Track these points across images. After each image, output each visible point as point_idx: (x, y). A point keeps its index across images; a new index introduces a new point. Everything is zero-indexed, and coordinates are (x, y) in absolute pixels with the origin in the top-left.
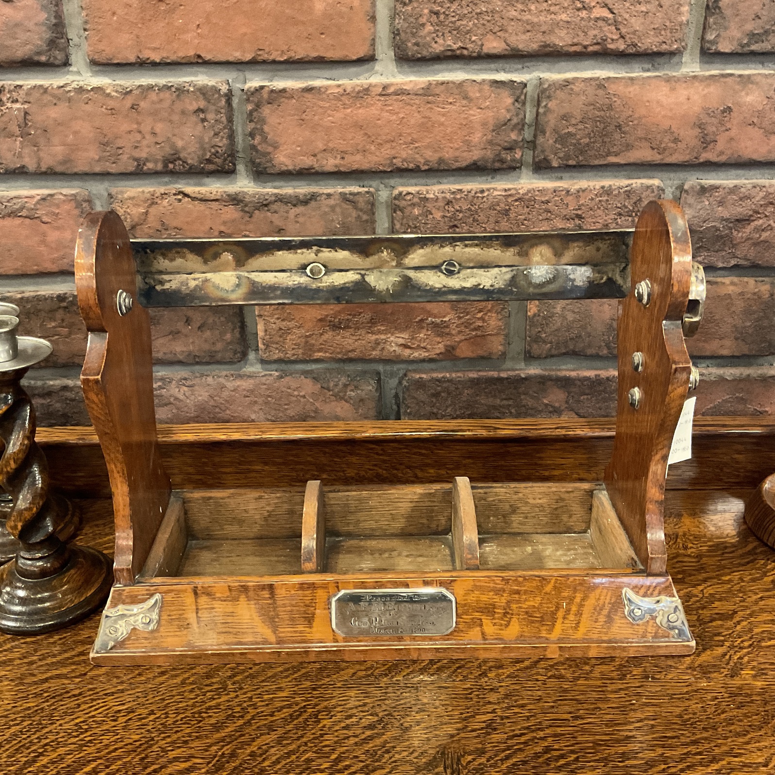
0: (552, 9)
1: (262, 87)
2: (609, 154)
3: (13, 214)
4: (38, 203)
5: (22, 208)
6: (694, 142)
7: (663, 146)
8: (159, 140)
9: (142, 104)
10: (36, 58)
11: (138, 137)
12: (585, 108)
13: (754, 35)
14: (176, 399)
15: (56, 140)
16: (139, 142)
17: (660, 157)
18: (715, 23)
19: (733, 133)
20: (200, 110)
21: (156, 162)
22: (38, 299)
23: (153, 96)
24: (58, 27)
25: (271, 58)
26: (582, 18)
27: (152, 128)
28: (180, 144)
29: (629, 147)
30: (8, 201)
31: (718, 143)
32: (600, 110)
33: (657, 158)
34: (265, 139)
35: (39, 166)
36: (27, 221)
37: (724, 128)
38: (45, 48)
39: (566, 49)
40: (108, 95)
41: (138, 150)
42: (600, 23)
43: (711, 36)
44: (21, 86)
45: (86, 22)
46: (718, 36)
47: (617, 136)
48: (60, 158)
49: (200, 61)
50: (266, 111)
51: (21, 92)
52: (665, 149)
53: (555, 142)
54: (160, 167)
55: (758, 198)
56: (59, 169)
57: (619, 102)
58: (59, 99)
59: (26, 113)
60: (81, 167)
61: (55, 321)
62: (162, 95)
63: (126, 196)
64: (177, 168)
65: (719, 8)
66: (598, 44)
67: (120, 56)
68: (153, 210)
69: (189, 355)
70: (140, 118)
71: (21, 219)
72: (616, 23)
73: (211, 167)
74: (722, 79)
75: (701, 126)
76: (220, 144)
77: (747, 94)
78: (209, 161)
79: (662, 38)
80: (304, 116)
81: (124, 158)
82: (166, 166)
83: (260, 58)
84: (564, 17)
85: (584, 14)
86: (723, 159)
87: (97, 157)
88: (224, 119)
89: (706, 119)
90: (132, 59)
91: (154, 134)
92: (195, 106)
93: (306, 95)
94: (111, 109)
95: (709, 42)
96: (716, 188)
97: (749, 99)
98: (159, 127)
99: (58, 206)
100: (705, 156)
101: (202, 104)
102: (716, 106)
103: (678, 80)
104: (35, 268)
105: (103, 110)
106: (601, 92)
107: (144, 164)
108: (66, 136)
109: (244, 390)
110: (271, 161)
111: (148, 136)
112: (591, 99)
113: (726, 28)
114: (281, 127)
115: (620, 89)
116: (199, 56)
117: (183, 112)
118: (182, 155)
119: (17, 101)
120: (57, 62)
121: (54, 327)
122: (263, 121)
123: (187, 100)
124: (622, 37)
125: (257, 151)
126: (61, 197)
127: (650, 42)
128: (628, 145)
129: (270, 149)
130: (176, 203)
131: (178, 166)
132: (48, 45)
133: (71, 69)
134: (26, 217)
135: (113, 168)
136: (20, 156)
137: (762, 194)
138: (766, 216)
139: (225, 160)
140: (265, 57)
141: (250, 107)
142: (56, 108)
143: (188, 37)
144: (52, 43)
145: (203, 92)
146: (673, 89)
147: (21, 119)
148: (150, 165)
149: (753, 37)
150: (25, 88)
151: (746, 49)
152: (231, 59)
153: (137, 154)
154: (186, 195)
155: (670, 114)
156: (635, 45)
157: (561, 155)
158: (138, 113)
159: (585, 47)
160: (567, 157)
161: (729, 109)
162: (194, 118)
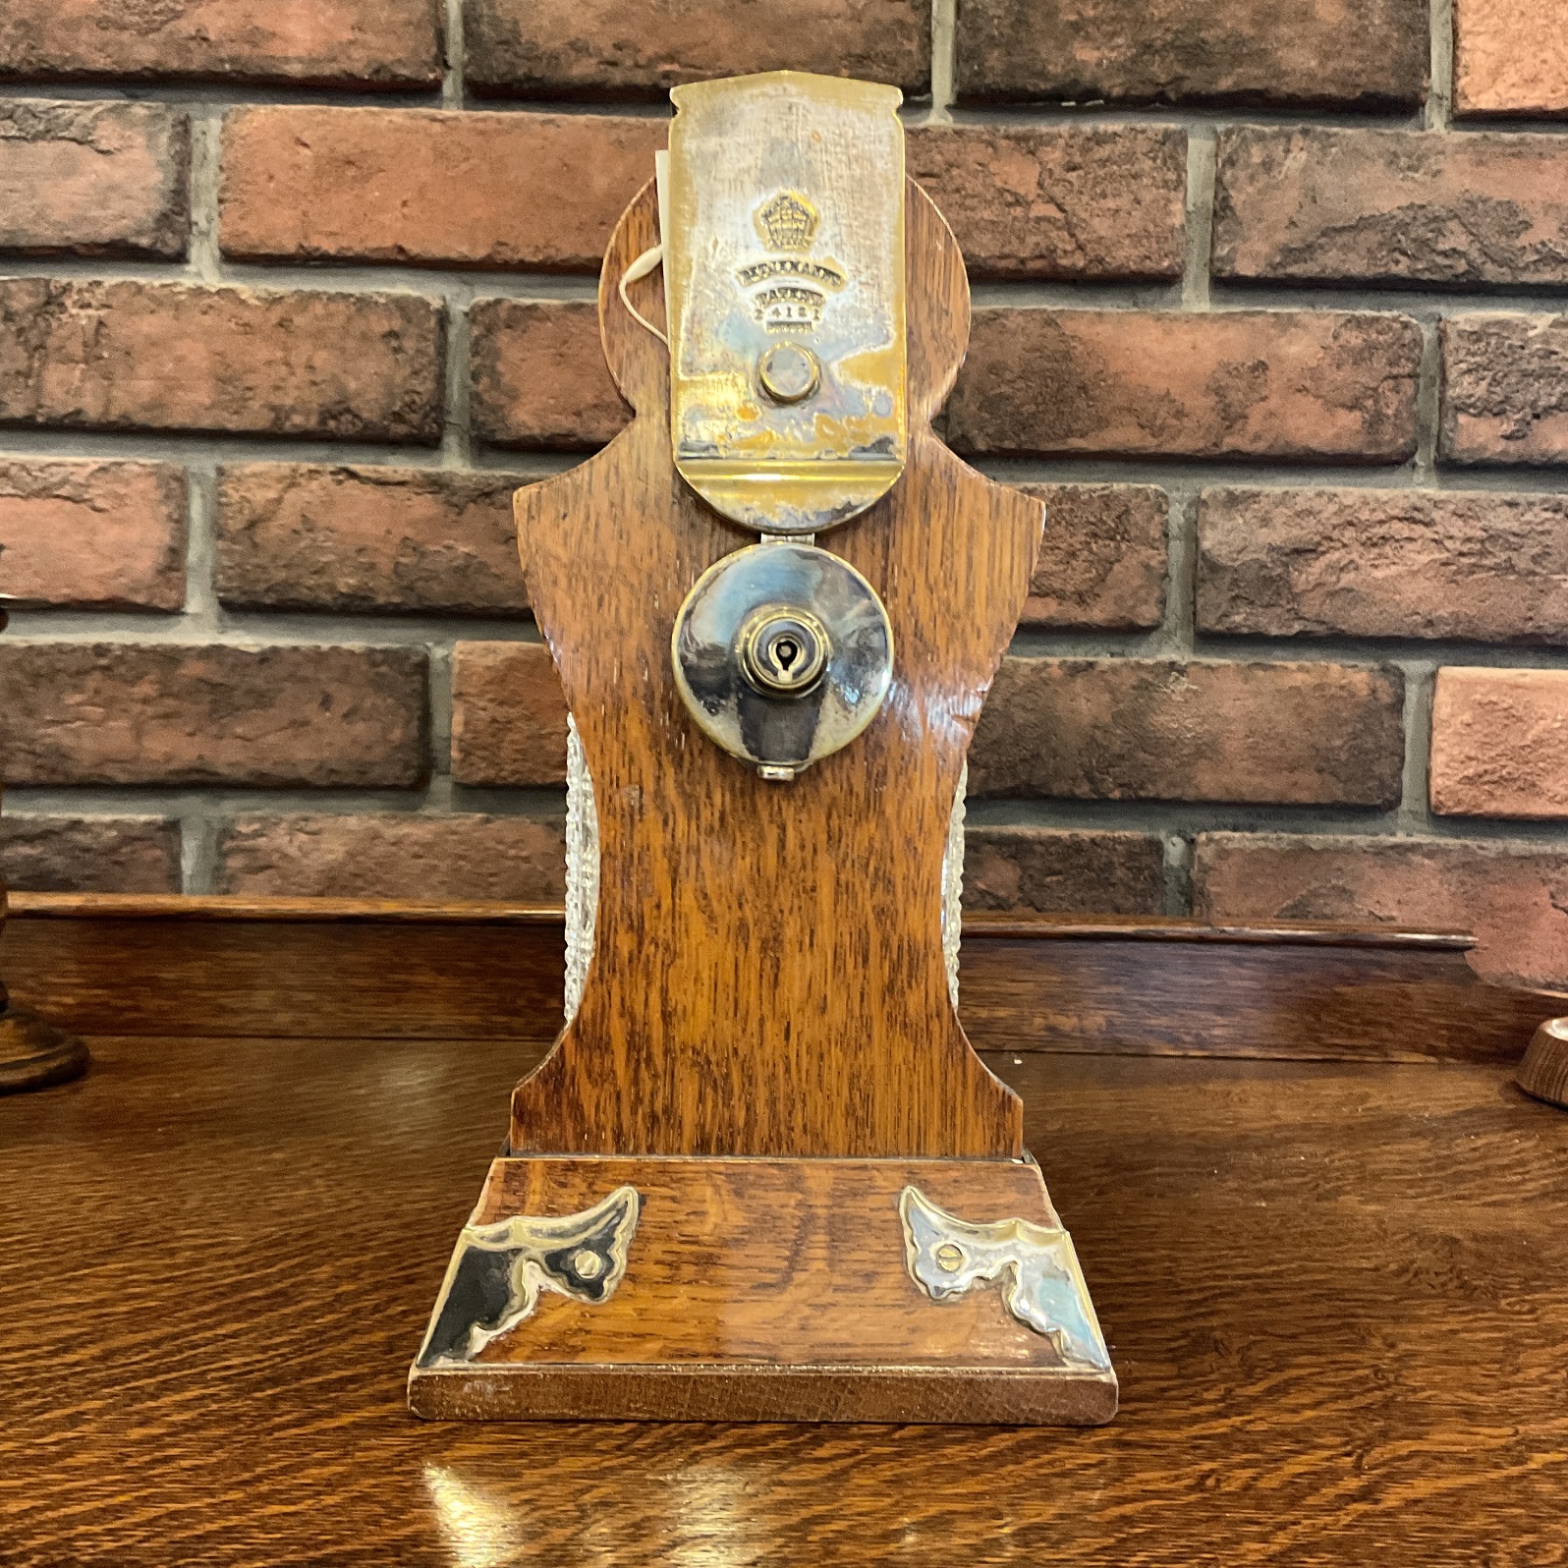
0: (968, 202)
1: (498, 302)
2: (1069, 433)
3: (45, 492)
4: (92, 474)
5: (64, 482)
6: (1211, 418)
7: (1159, 422)
8: (318, 379)
9: (299, 320)
10: (133, 240)
11: (283, 370)
12: (1029, 356)
13: (1291, 250)
14: (285, 856)
15: (142, 370)
16: (283, 380)
17: (1155, 442)
18: (1226, 232)
19: (1273, 403)
20: (392, 334)
21: (307, 414)
22: (59, 649)
23: (318, 308)
24: (179, 197)
25: (517, 257)
26: (1015, 219)
27: (310, 358)
28: (353, 385)
29: (1102, 423)
30: (41, 470)
31: (1251, 421)
32: (1049, 358)
33: (1150, 444)
34: (496, 383)
35: (106, 411)
36: (68, 505)
37: (1257, 396)
38: (151, 223)
39: (990, 262)
40: (243, 302)
41: (280, 393)
42: (1044, 225)
43: (1223, 251)
44: (99, 284)
45: (224, 189)
46: (1234, 250)
47: (1081, 403)
48: (146, 399)
49: (401, 258)
50: (503, 339)
51: (99, 291)
52: (1162, 429)
53: (980, 408)
54: (313, 423)
55: (1325, 515)
56: (141, 418)
57: (1080, 348)
58: (160, 304)
59: (101, 323)
60: (177, 419)
61: (82, 692)
62: (332, 307)
63: (247, 471)
64: (343, 427)
65: (1231, 209)
66: (1041, 257)
67: (272, 243)
68: (290, 496)
69: (320, 768)
70: (290, 341)
71: (58, 502)
72: (1069, 227)
73: (401, 429)
74: (1246, 319)
75: (1219, 391)
76: (420, 389)
77: (1290, 342)
78: (398, 417)
79: (1143, 251)
80: (564, 350)
81: (255, 405)
82: (323, 422)
83: (499, 258)
84: (987, 215)
85: (1018, 211)
86: (1260, 447)
87: (207, 401)
88: (432, 350)
89: (1226, 380)
90: (291, 247)
91: (311, 368)
92: (385, 326)
93: (571, 316)
94: (246, 325)
95: (1221, 259)
96: (1255, 495)
97: (1293, 350)
98: (321, 358)
99: (127, 483)
100: (1229, 443)
101: (397, 324)
102: (1240, 359)
103: (1176, 319)
104: (65, 591)
105: (232, 325)
106: (1051, 332)
107: (287, 418)
108: (161, 364)
109: (416, 843)
110: (503, 420)
111: (300, 372)
112: (1034, 340)
113: (1245, 240)
114: (524, 365)
115: (1082, 328)
116: (401, 250)
117: (365, 337)
118: (353, 405)
119: (89, 306)
120: (167, 251)
121: (79, 704)
122: (497, 354)
123: (373, 318)
124: (1080, 247)
125: (481, 402)
126: (136, 469)
127: (1125, 256)
128: (1100, 420)
129: (503, 400)
130: (333, 487)
131: (345, 425)
132: (158, 221)
133: (187, 268)
134: (67, 498)
135: (233, 423)
136: (78, 393)
137: (1332, 508)
138: (1345, 546)
139: (426, 415)
140: (507, 254)
141: (476, 332)
142: (153, 319)
143: (386, 218)
144: (164, 220)
145: (401, 305)
146: (1168, 333)
147: (90, 332)
148: (297, 419)
149: (1289, 253)
150: (107, 284)
151: (1280, 272)
152: (453, 255)
153: (276, 399)
154: (353, 475)
155: (1165, 371)
156: (1101, 261)
157: (991, 430)
158: (289, 332)
159: (1023, 261)
160: (1002, 435)
161: (1261, 366)
162: (381, 347)
